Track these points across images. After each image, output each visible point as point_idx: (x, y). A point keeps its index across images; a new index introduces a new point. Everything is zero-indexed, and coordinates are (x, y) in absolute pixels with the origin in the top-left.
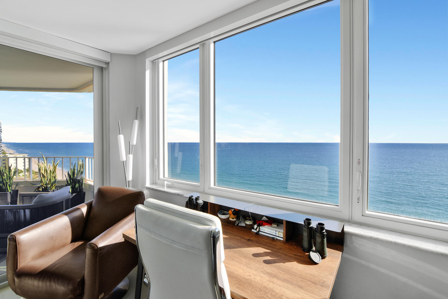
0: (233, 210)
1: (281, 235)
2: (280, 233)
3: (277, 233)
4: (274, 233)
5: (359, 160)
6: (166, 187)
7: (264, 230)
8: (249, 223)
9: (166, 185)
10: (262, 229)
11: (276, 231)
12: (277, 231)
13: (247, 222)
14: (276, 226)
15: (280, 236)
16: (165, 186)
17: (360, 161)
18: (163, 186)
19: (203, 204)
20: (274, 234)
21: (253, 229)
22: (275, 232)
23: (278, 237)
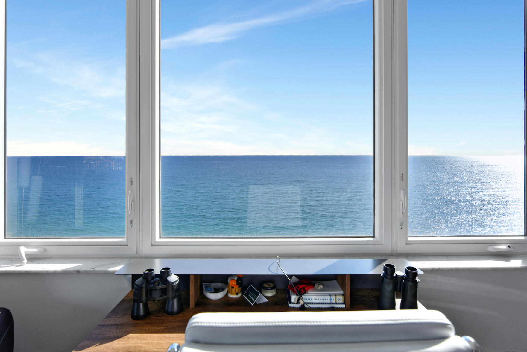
0: (236, 279)
1: (339, 299)
2: (338, 297)
3: (333, 297)
4: (327, 299)
5: (402, 174)
6: (25, 261)
7: (311, 298)
8: (272, 294)
9: (26, 255)
10: (306, 299)
11: (330, 295)
12: (333, 295)
13: (267, 293)
14: (322, 286)
15: (338, 302)
16: (23, 260)
17: (403, 176)
18: (17, 259)
19: (178, 282)
20: (329, 301)
21: (291, 303)
22: (329, 297)
23: (336, 303)
